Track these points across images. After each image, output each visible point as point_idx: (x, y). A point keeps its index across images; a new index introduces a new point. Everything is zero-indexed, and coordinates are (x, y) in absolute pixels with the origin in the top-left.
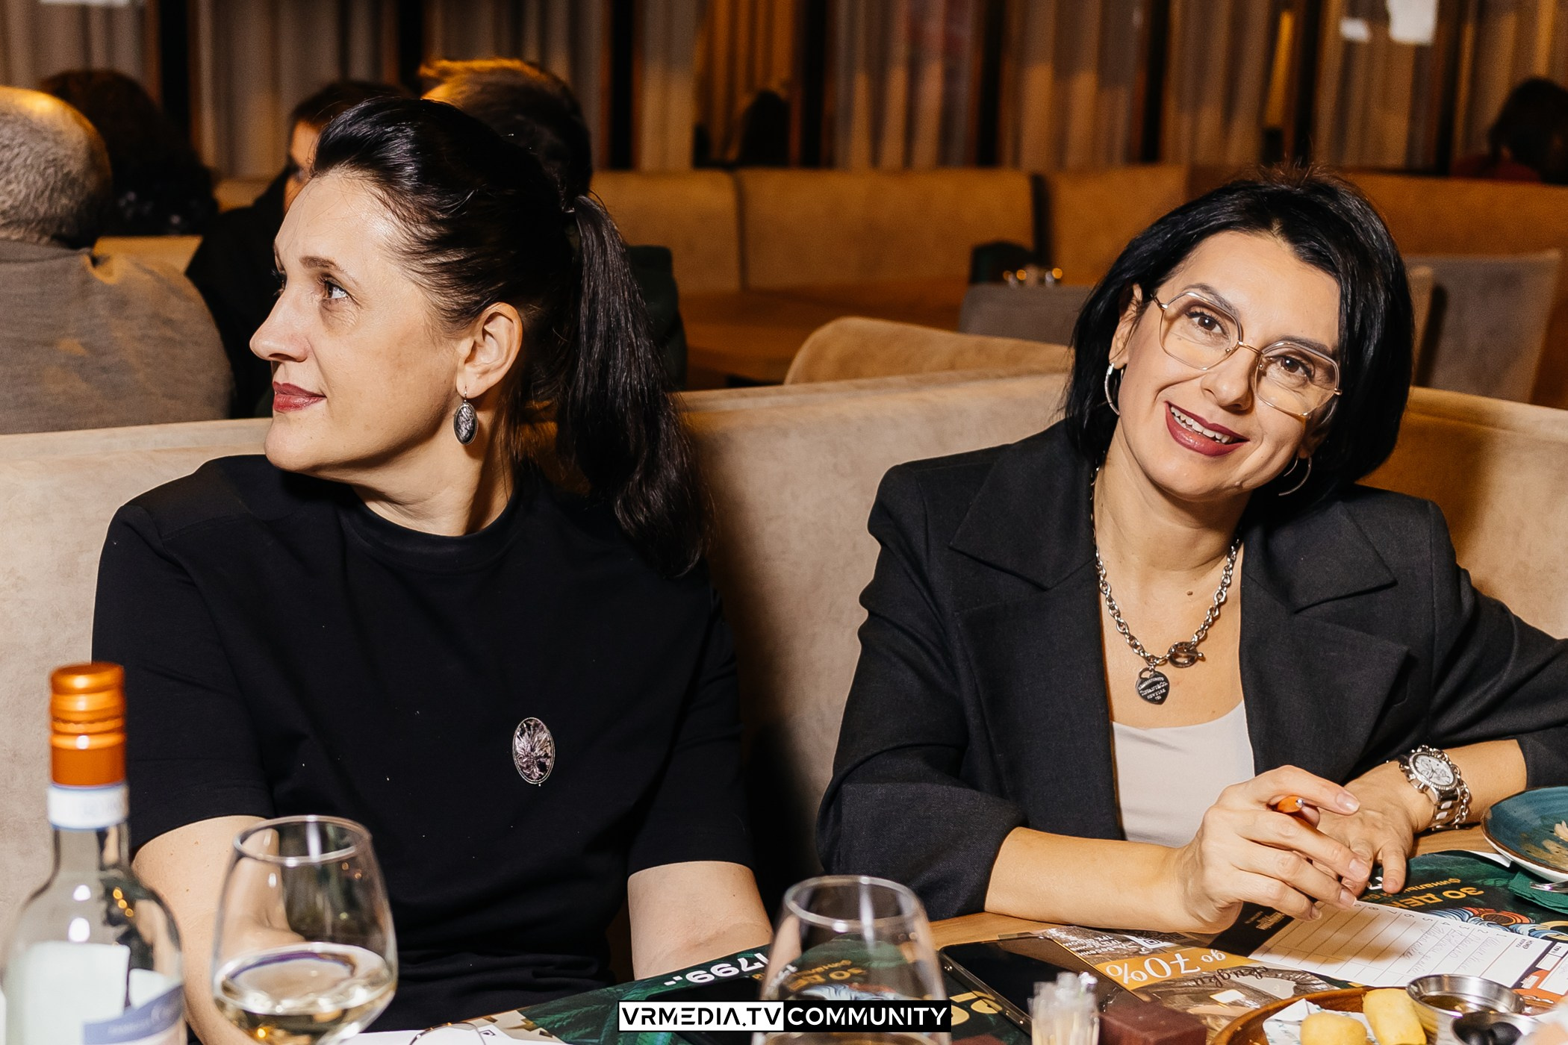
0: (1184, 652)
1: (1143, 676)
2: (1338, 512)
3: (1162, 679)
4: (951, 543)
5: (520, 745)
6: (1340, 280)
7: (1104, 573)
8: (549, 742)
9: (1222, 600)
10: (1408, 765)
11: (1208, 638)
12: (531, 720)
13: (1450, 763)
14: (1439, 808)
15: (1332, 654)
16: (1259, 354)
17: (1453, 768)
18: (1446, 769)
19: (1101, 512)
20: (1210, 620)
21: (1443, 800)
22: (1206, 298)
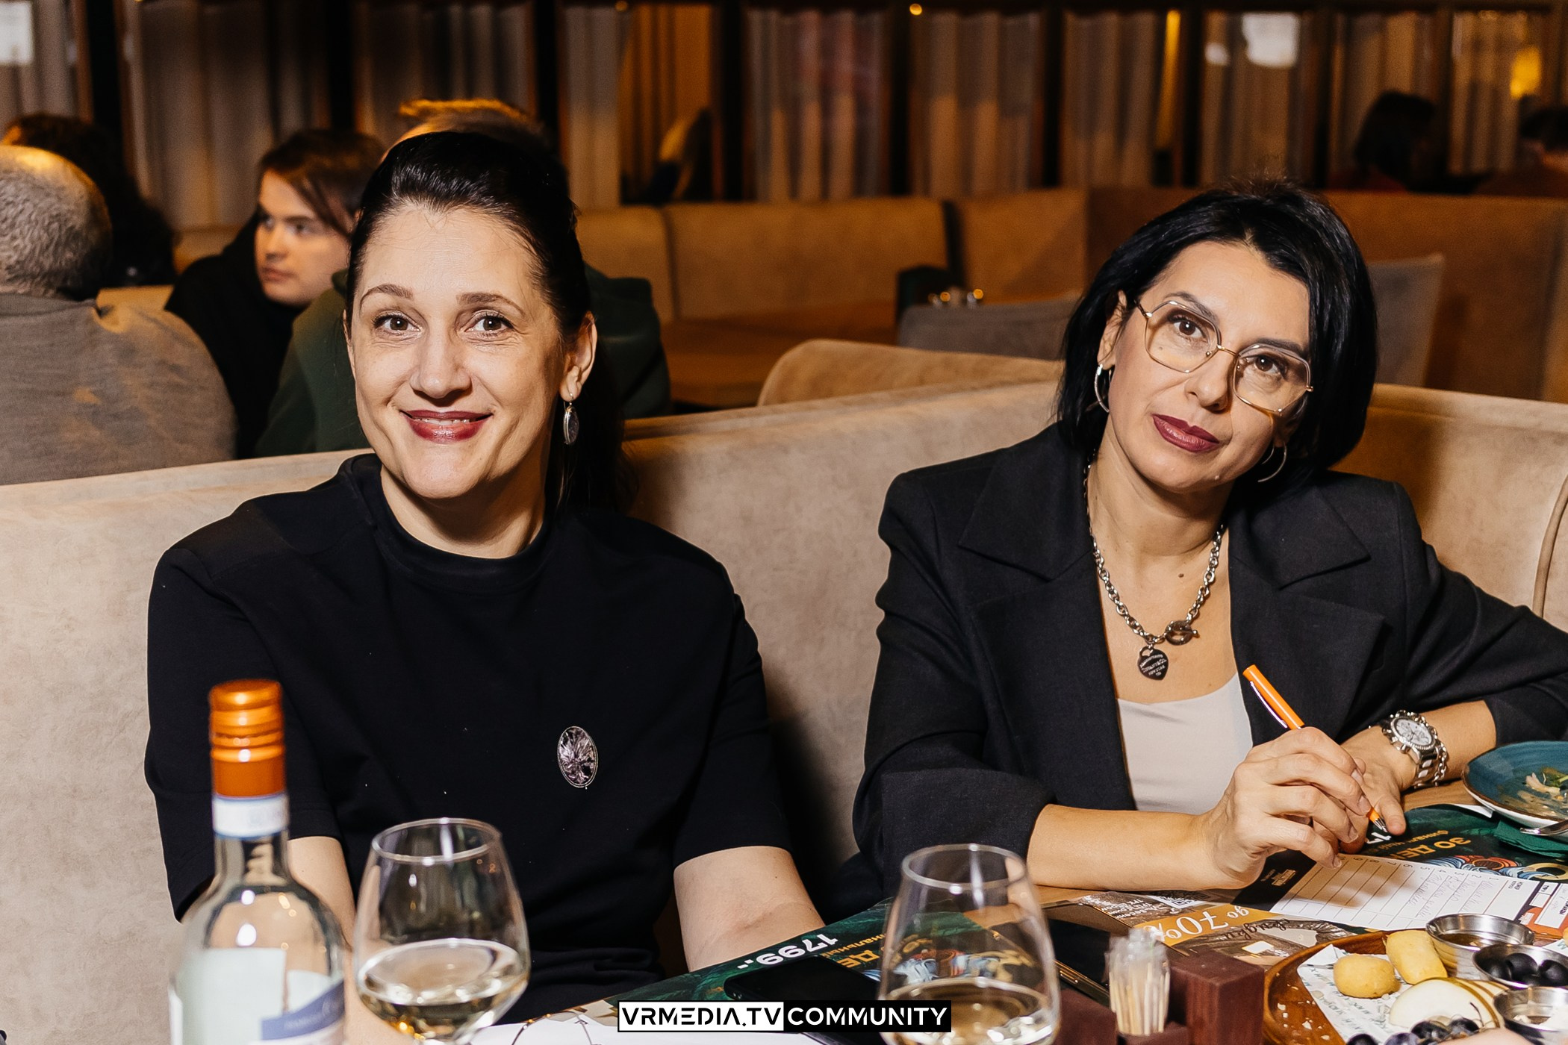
0: (1179, 630)
1: (1143, 655)
2: (1313, 496)
3: (1161, 656)
4: (960, 542)
5: (564, 753)
6: (1309, 285)
7: (1102, 561)
8: (591, 746)
9: (1211, 580)
10: (1390, 728)
11: (1201, 617)
12: (573, 729)
13: (1427, 725)
14: (1421, 767)
15: (1315, 626)
16: (1236, 356)
17: (1431, 730)
18: (1424, 731)
19: (1096, 505)
20: (1202, 600)
21: (1424, 759)
22: (1185, 305)
